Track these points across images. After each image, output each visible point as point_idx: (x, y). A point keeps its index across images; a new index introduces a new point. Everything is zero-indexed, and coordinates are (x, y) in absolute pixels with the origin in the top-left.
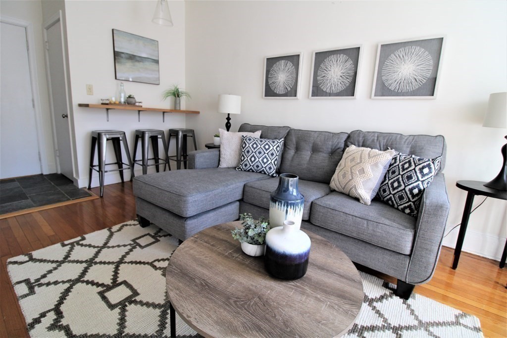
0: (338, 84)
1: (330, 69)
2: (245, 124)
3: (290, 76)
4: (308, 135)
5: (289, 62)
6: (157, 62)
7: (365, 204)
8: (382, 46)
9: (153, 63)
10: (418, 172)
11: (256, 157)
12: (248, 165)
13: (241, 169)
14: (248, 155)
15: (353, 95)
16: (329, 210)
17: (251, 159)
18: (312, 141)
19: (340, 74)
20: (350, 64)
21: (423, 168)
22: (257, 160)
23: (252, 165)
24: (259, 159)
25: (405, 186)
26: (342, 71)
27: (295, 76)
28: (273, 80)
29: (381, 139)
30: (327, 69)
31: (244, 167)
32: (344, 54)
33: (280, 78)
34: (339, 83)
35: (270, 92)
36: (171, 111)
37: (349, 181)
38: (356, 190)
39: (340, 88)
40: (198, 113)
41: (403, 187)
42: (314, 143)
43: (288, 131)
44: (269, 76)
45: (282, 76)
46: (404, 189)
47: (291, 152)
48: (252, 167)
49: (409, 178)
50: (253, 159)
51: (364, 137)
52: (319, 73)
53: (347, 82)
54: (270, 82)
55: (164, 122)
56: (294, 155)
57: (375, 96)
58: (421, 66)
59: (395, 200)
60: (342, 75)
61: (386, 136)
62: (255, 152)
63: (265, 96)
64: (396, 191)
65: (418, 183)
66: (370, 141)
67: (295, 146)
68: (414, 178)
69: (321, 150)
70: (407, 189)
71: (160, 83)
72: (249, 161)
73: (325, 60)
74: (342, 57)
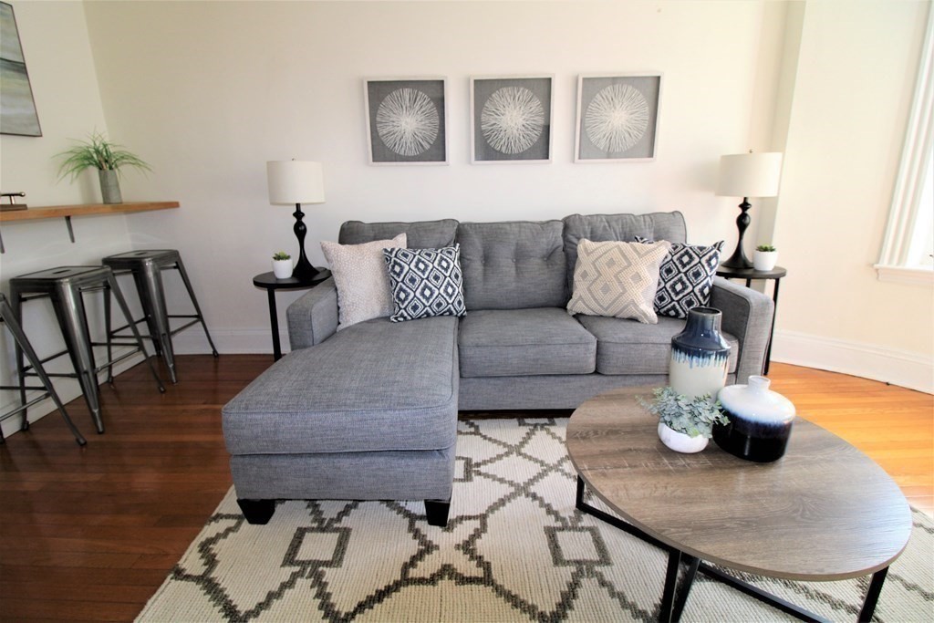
0: (519, 139)
1: (503, 112)
2: (349, 222)
3: (427, 122)
4: (503, 231)
5: (420, 93)
6: (20, 68)
7: (651, 323)
8: (584, 79)
9: (8, 73)
10: (706, 265)
11: (433, 288)
12: (421, 307)
13: (405, 318)
14: (414, 288)
15: (547, 157)
16: (632, 346)
17: (422, 294)
18: (514, 242)
19: (520, 121)
20: (536, 104)
21: (710, 259)
22: (437, 293)
23: (428, 305)
24: (439, 289)
25: (694, 287)
26: (524, 117)
27: (438, 122)
28: (390, 128)
29: (614, 224)
30: (498, 112)
31: (411, 312)
32: (526, 87)
33: (403, 124)
34: (521, 137)
35: (383, 151)
36: (88, 211)
37: (619, 296)
38: (636, 305)
39: (525, 144)
40: (175, 205)
41: (690, 288)
42: (517, 244)
43: (455, 228)
44: (378, 119)
45: (408, 120)
46: (693, 291)
47: (477, 267)
48: (428, 308)
49: (697, 275)
50: (427, 293)
51: (590, 224)
52: (484, 117)
53: (536, 135)
54: (382, 132)
55: (73, 241)
56: (485, 270)
57: (580, 158)
58: (636, 115)
59: (681, 308)
60: (524, 123)
61: (618, 219)
62: (427, 278)
63: (374, 161)
64: (681, 296)
65: (679, 276)
66: (601, 229)
67: (481, 253)
68: (703, 274)
69: (531, 254)
70: (696, 290)
71: (43, 134)
72: (421, 298)
73: (493, 95)
74: (524, 93)
